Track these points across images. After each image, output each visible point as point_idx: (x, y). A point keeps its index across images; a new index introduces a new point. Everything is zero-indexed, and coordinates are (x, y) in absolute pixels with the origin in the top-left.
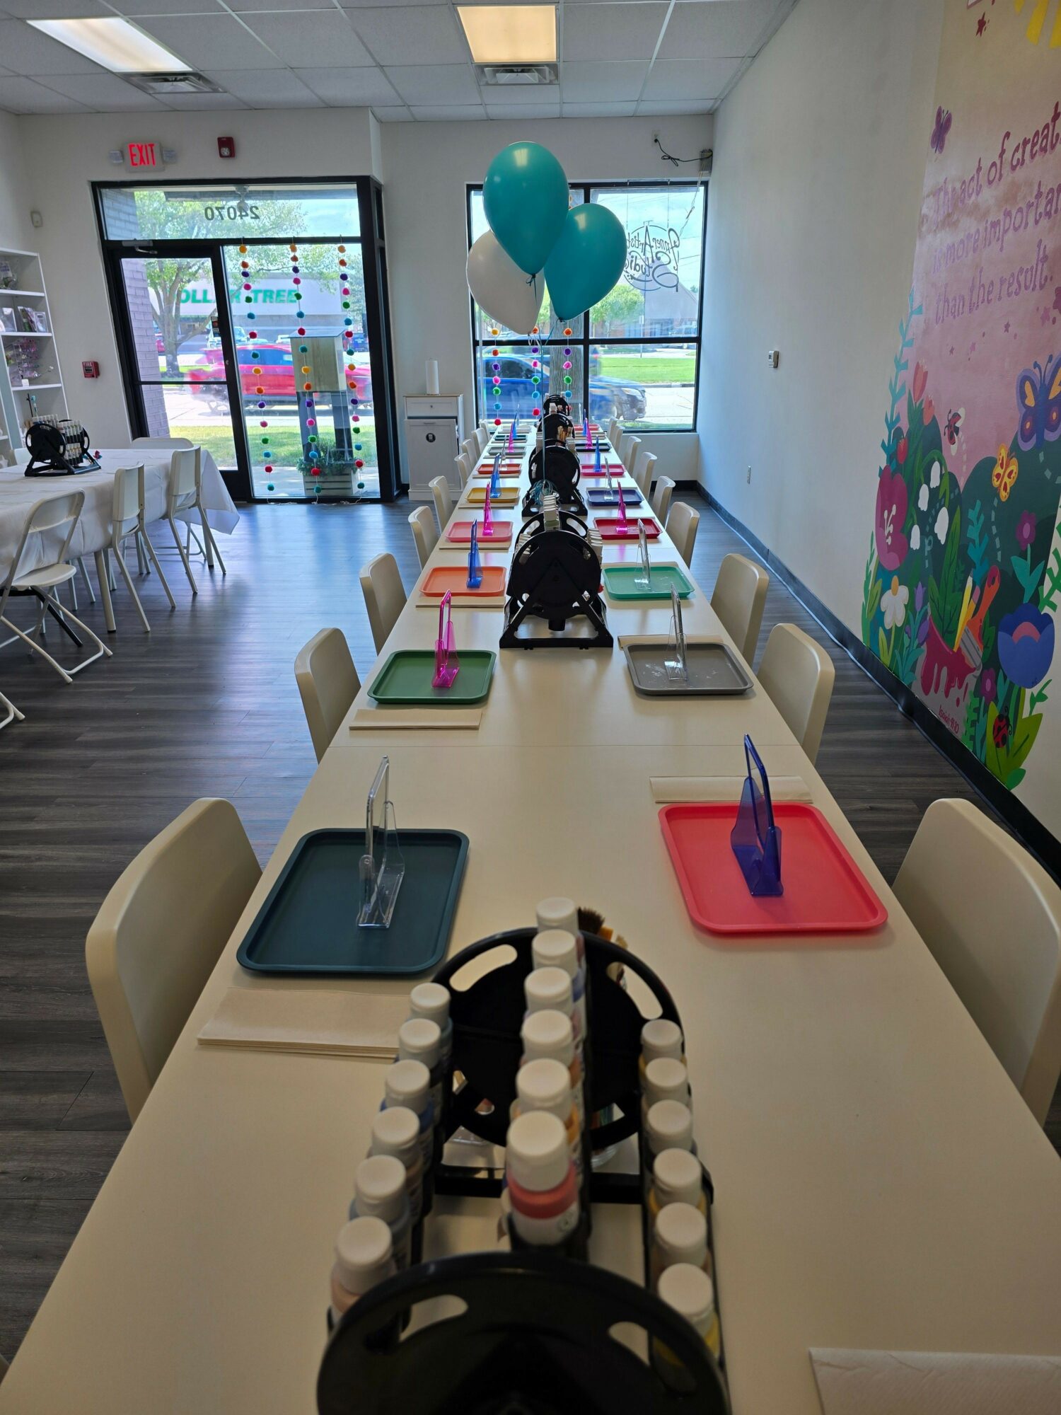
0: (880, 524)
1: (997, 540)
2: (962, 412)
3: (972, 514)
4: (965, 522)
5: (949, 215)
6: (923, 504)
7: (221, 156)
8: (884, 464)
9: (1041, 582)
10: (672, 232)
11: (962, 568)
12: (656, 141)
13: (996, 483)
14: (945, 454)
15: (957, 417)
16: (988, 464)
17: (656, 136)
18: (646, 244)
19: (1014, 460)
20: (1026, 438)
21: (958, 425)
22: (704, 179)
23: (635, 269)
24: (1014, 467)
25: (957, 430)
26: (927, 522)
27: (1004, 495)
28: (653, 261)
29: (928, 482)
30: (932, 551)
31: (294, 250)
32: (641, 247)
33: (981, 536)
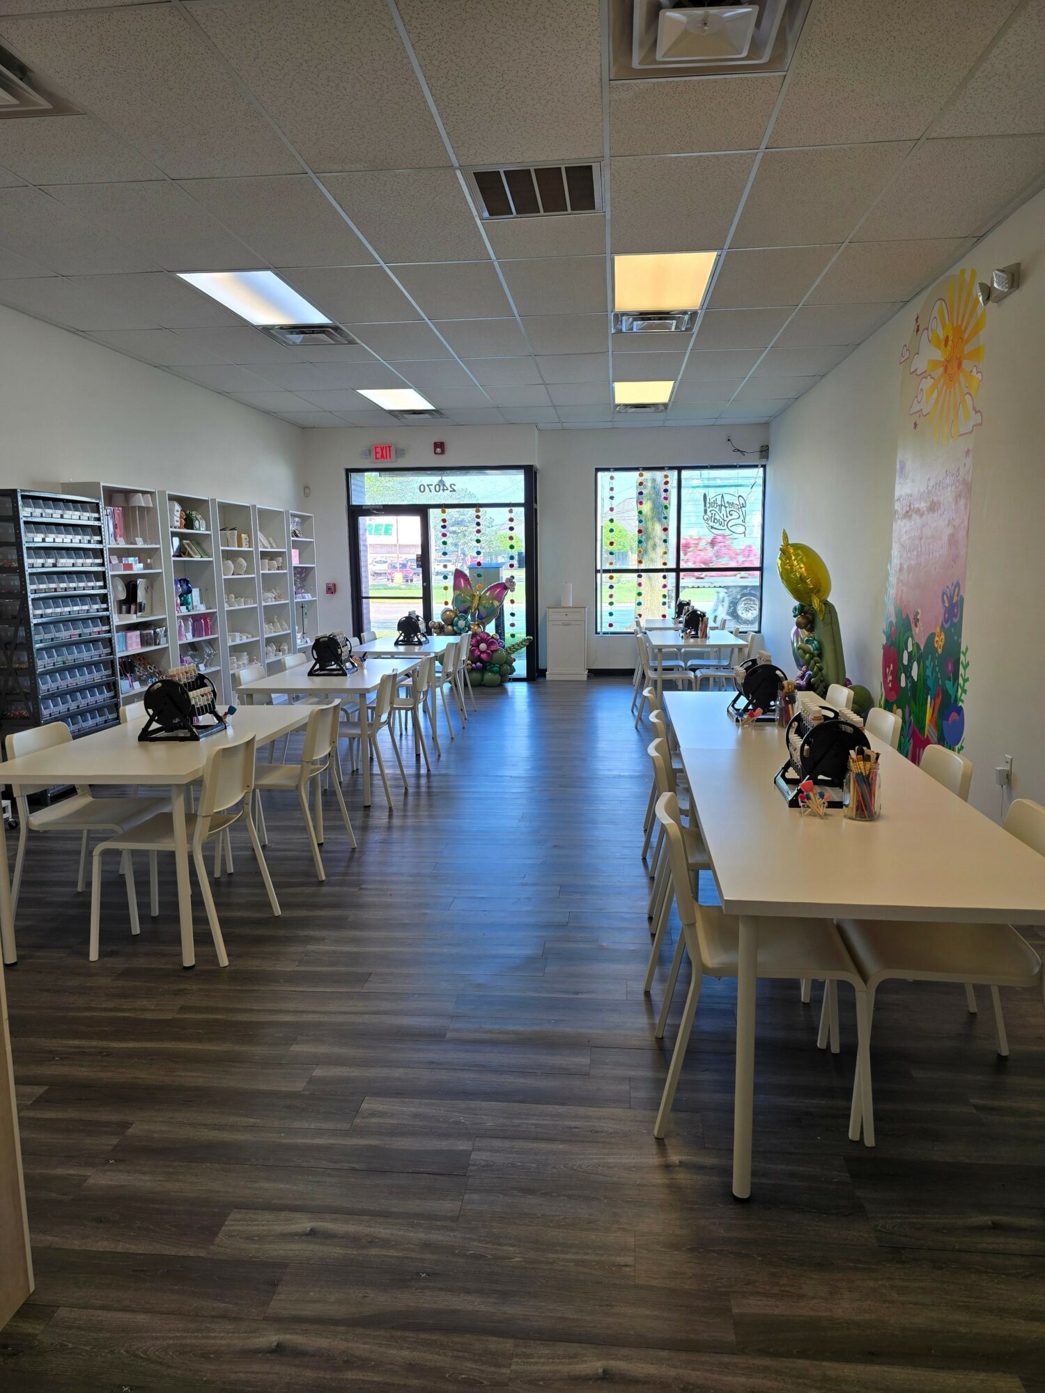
0: (885, 676)
1: (939, 674)
2: (919, 611)
3: (928, 663)
4: (925, 668)
5: (907, 512)
6: (905, 662)
7: (435, 453)
8: (884, 642)
9: (957, 691)
10: (740, 498)
11: (925, 692)
12: (729, 440)
13: (936, 645)
14: (913, 633)
15: (917, 613)
16: (932, 636)
17: (729, 437)
18: (722, 505)
19: (943, 633)
20: (947, 622)
21: (918, 617)
22: (763, 463)
23: (714, 522)
24: (943, 637)
25: (918, 620)
26: (907, 670)
27: (940, 651)
28: (727, 517)
29: (907, 649)
30: (911, 687)
31: (478, 511)
32: (718, 507)
33: (932, 673)
